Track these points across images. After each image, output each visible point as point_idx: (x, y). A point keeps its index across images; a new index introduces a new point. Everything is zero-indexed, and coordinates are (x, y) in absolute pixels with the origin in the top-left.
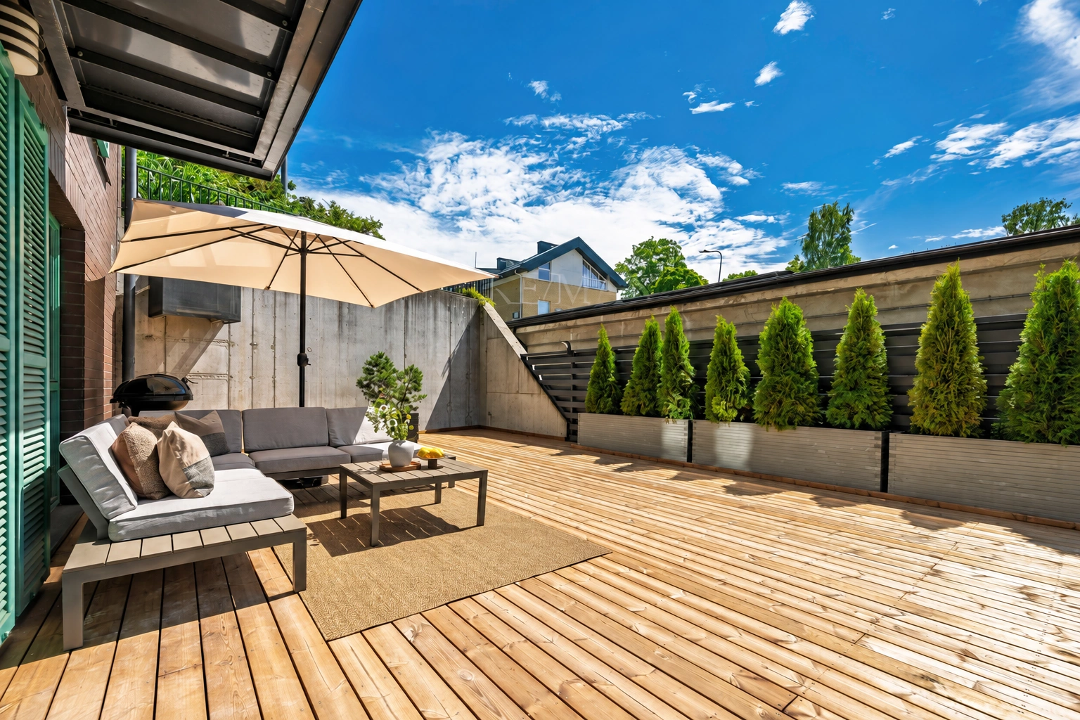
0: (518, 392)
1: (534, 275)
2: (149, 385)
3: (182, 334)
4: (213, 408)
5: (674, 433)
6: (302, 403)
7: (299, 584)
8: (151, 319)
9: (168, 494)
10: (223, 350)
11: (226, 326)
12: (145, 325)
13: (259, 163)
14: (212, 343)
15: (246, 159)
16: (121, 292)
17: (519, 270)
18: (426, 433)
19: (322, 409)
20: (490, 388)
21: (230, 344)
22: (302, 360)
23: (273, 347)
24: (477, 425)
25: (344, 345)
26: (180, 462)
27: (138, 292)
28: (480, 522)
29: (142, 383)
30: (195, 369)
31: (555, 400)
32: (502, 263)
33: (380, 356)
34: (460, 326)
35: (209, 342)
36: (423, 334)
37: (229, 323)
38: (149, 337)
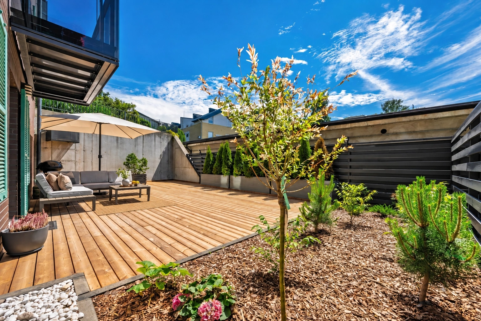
0: (185, 167)
1: (206, 121)
2: (49, 164)
3: (58, 146)
4: (71, 171)
5: (224, 179)
6: (100, 170)
7: (94, 209)
8: (47, 142)
9: (60, 189)
10: (73, 153)
11: (74, 144)
12: (45, 144)
13: (86, 102)
14: (69, 150)
15: (81, 102)
16: (36, 133)
17: (201, 119)
18: (152, 181)
19: (107, 171)
20: (177, 165)
21: (76, 150)
22: (100, 157)
23: (92, 151)
24: (172, 179)
25: (119, 150)
26: (64, 182)
27: (42, 133)
28: (148, 200)
29: (46, 163)
30: (63, 159)
31: (196, 170)
32: (195, 116)
33: (132, 154)
34: (165, 144)
35: (68, 149)
36: (150, 147)
37: (75, 143)
38: (46, 148)
